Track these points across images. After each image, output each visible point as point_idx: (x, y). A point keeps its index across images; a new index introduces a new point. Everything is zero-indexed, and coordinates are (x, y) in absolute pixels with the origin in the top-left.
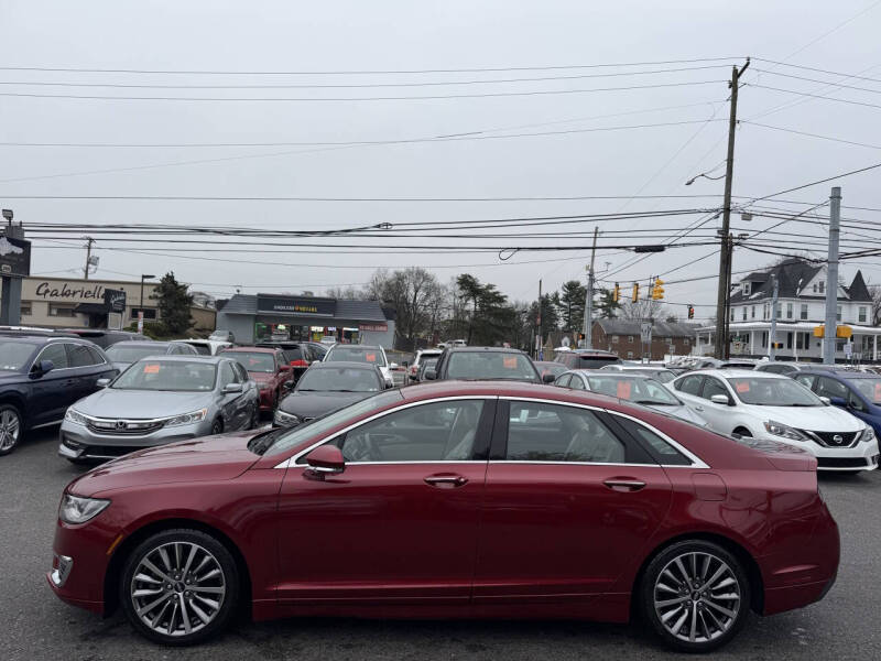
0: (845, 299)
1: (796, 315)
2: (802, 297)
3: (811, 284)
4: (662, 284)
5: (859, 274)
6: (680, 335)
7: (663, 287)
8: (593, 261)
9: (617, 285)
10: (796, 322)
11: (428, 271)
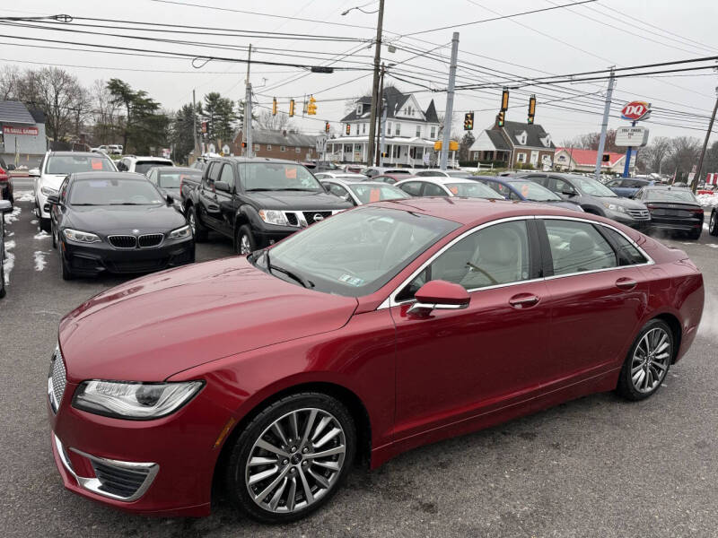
0: (423, 120)
1: (393, 132)
2: (397, 118)
3: (403, 109)
4: (315, 101)
5: (432, 102)
6: (306, 145)
7: (316, 104)
8: (248, 76)
9: (275, 100)
10: (393, 137)
11: (69, 72)
